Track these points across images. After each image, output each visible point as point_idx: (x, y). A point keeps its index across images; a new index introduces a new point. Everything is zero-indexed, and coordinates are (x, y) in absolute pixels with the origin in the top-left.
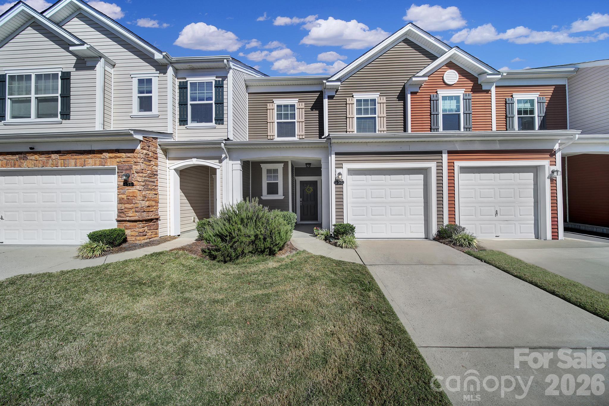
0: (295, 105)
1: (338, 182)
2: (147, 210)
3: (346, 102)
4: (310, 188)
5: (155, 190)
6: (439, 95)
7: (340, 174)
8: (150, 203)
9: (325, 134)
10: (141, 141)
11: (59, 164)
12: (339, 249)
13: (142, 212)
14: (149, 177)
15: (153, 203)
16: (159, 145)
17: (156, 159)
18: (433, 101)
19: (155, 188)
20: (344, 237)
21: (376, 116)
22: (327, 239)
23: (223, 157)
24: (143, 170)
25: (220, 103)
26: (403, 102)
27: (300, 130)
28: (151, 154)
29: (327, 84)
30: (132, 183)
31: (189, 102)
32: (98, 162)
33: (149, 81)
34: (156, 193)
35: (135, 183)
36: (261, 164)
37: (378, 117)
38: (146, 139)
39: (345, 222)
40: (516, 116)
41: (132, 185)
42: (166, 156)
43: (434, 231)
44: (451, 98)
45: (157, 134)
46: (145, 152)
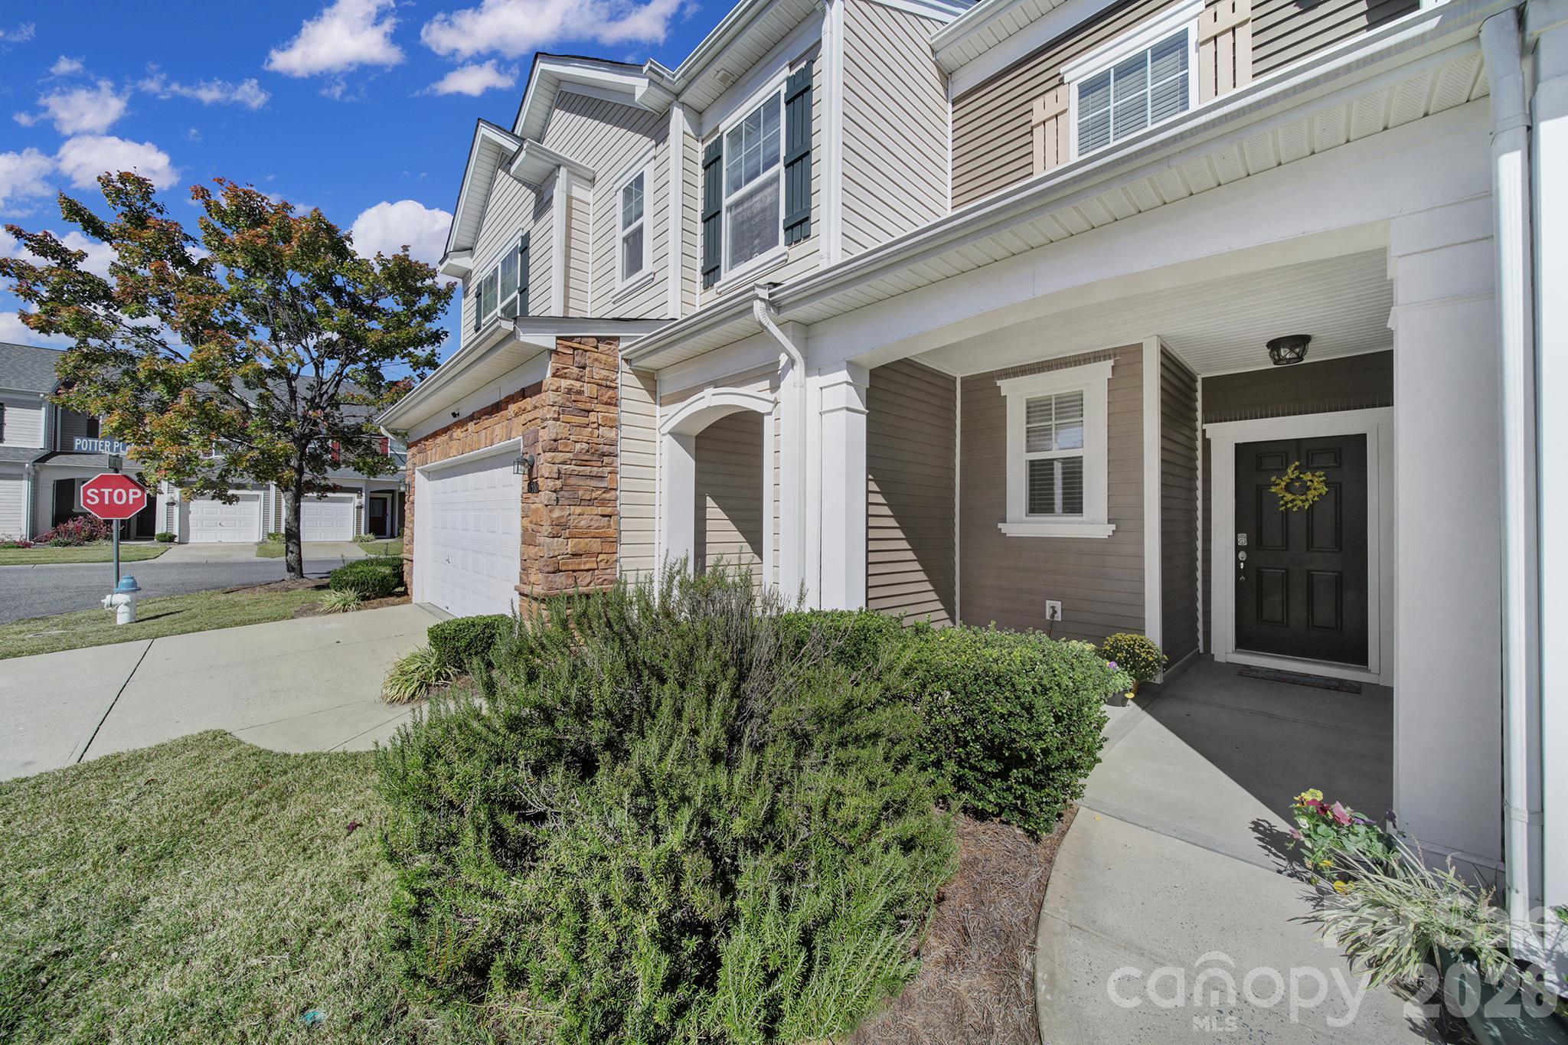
2: (570, 568)
4: (1307, 477)
5: (603, 502)
8: (582, 545)
10: (552, 352)
11: (474, 444)
13: (549, 573)
14: (579, 462)
15: (595, 545)
16: (626, 360)
17: (610, 404)
19: (607, 496)
23: (782, 364)
24: (555, 440)
25: (799, 158)
28: (589, 390)
30: (537, 483)
31: (726, 202)
32: (505, 431)
34: (608, 511)
35: (540, 483)
36: (999, 383)
38: (569, 344)
41: (538, 488)
42: (653, 393)
45: (615, 324)
46: (564, 383)
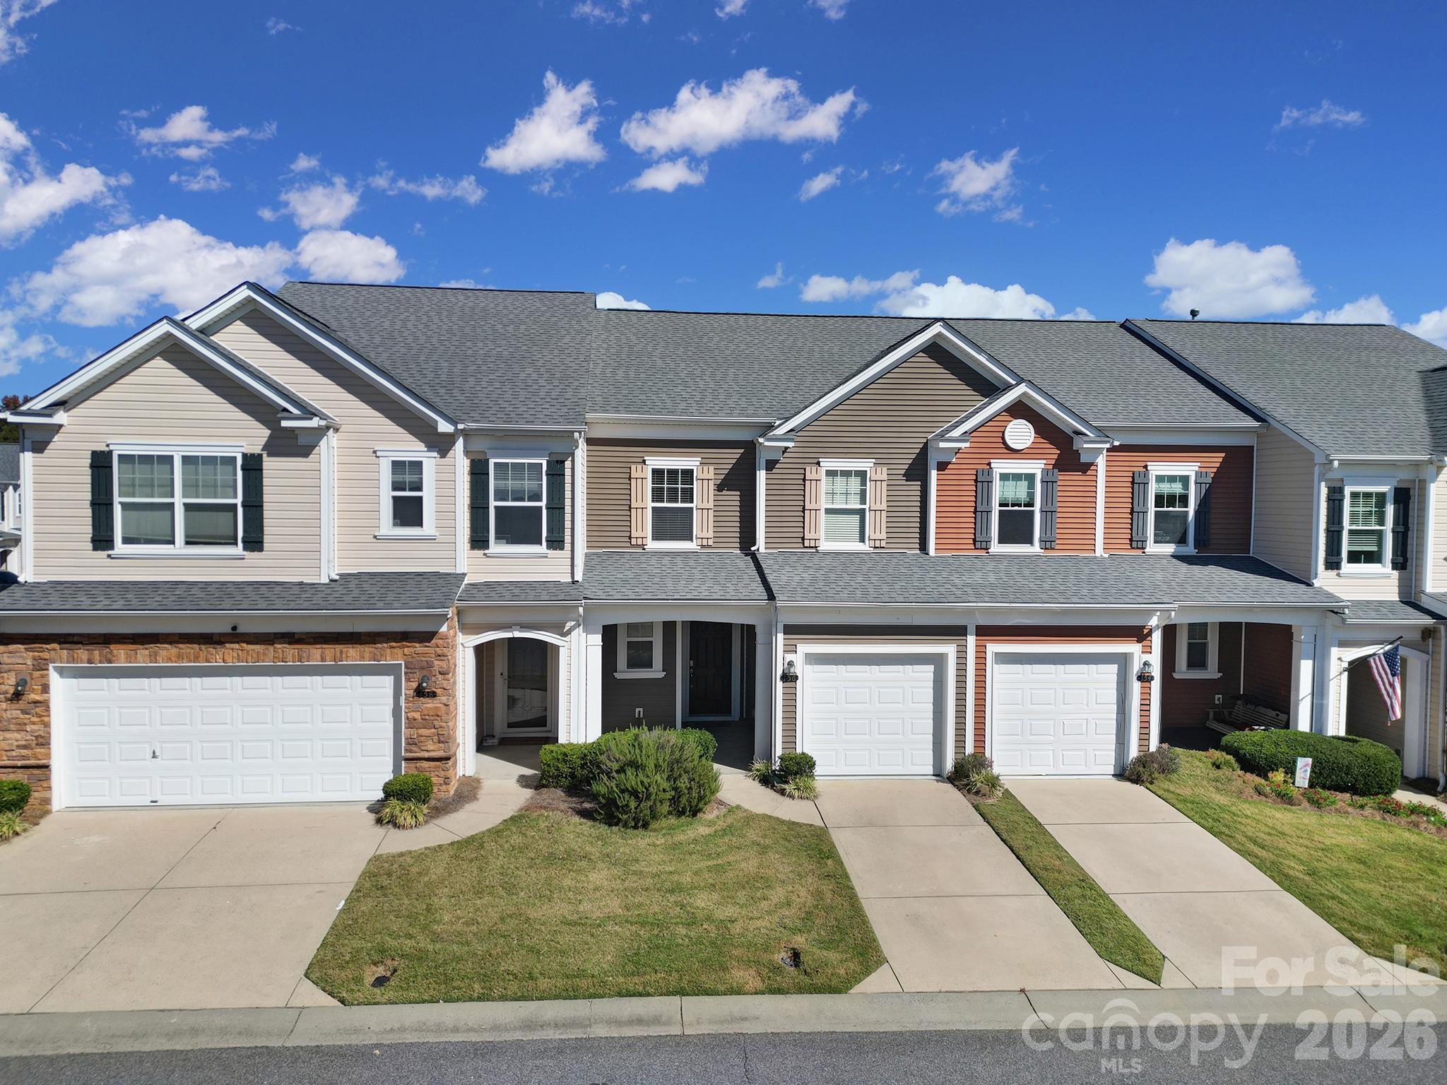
0: (692, 471)
1: (789, 678)
3: (805, 474)
6: (995, 470)
7: (791, 664)
9: (757, 543)
11: (290, 657)
12: (787, 801)
18: (982, 482)
20: (797, 780)
21: (866, 507)
22: (766, 780)
23: (571, 624)
25: (556, 508)
26: (919, 483)
27: (702, 526)
29: (767, 444)
30: (434, 692)
31: (493, 504)
32: (367, 655)
33: (417, 466)
35: (439, 691)
37: (870, 510)
39: (799, 751)
40: (1152, 509)
41: (434, 695)
43: (949, 765)
44: (1017, 477)
